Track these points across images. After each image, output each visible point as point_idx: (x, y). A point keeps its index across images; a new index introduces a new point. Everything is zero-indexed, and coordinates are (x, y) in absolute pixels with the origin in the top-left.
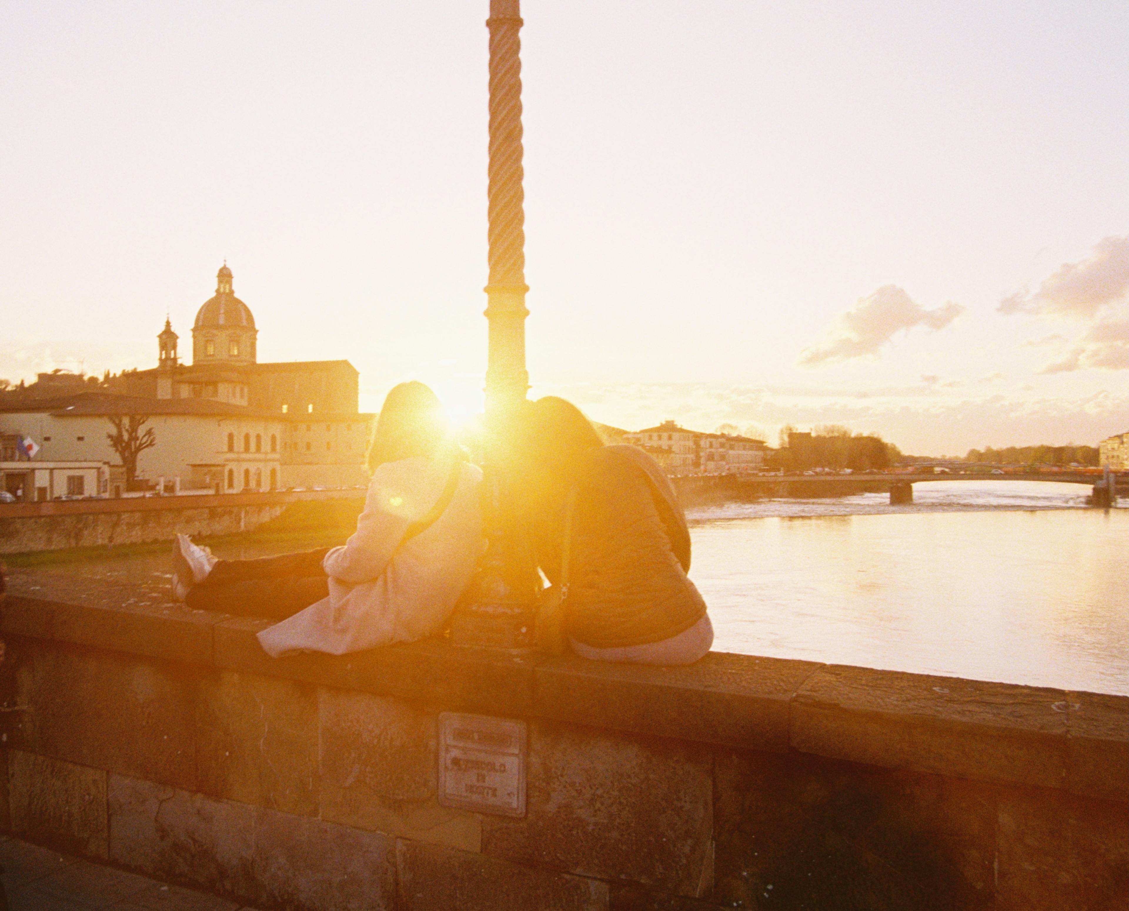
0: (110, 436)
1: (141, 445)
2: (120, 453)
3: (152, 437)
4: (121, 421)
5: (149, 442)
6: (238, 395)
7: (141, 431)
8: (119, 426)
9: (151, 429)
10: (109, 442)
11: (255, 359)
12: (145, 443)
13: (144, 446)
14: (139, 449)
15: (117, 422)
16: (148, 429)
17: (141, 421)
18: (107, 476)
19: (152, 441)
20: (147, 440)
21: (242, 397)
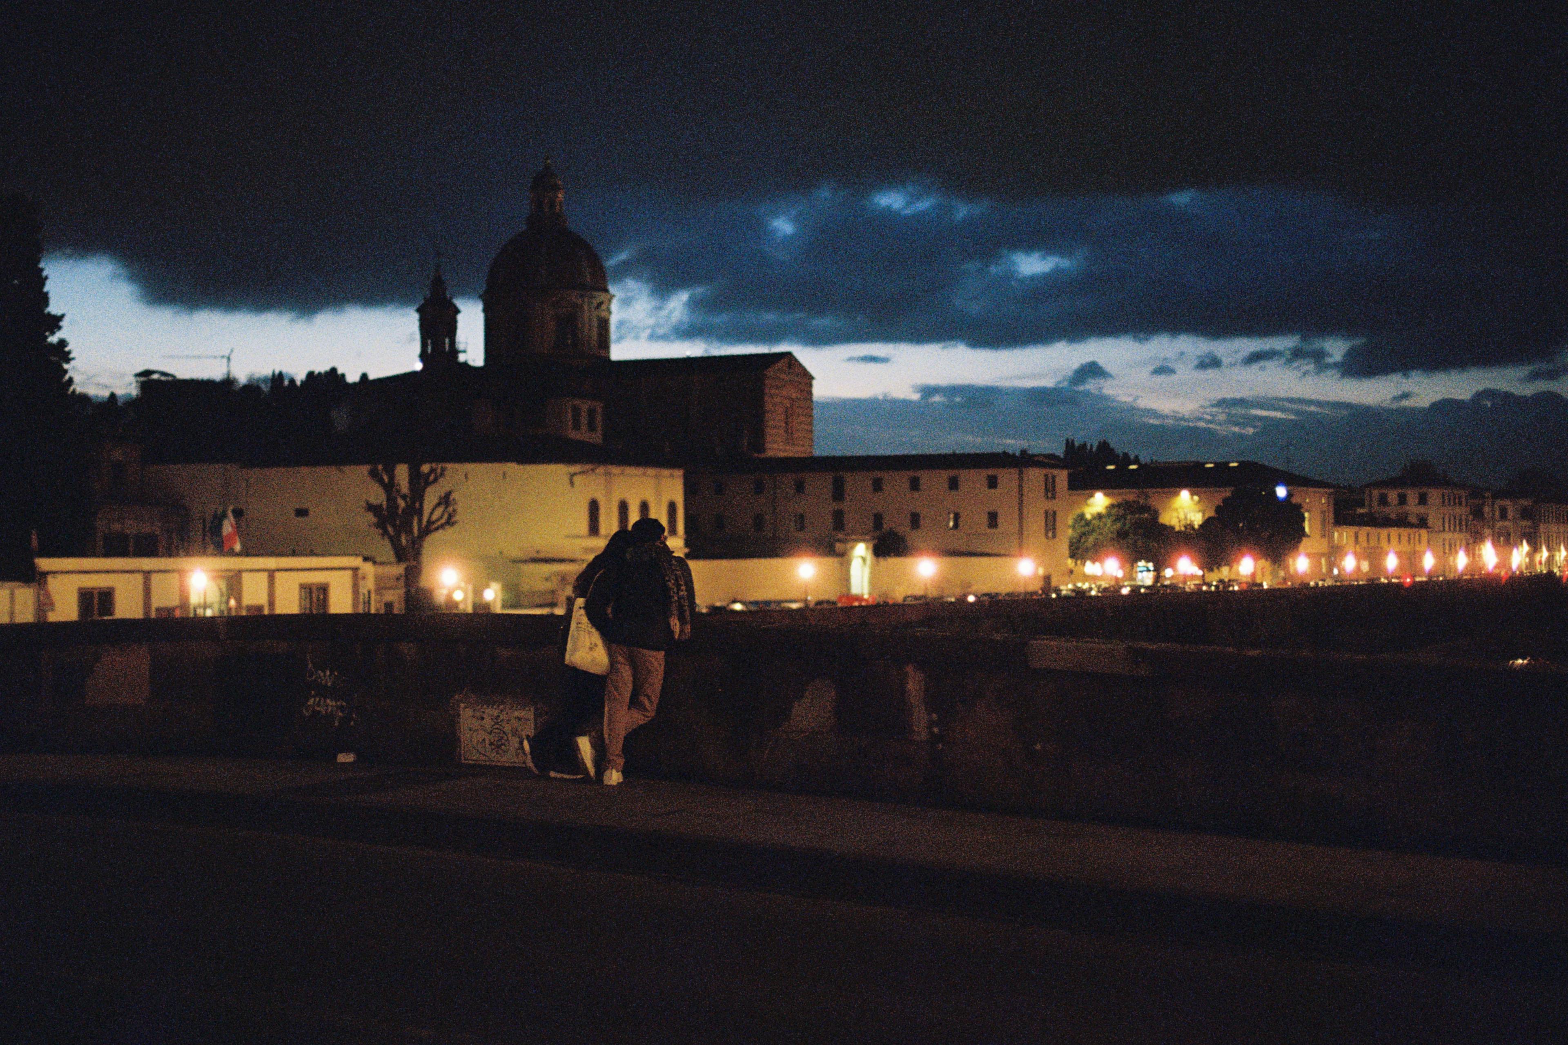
0: (371, 508)
1: (430, 522)
2: (391, 539)
3: (450, 509)
4: (392, 477)
5: (443, 521)
6: (584, 427)
7: (431, 497)
8: (390, 487)
9: (448, 495)
10: (371, 518)
11: (608, 352)
12: (438, 520)
13: (435, 526)
14: (426, 531)
15: (386, 478)
16: (443, 495)
17: (432, 477)
18: (369, 584)
19: (450, 516)
20: (443, 515)
21: (592, 427)
